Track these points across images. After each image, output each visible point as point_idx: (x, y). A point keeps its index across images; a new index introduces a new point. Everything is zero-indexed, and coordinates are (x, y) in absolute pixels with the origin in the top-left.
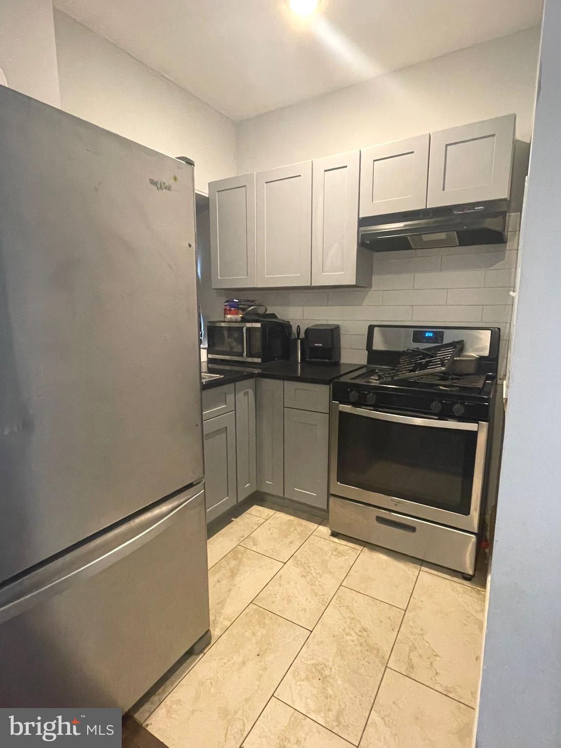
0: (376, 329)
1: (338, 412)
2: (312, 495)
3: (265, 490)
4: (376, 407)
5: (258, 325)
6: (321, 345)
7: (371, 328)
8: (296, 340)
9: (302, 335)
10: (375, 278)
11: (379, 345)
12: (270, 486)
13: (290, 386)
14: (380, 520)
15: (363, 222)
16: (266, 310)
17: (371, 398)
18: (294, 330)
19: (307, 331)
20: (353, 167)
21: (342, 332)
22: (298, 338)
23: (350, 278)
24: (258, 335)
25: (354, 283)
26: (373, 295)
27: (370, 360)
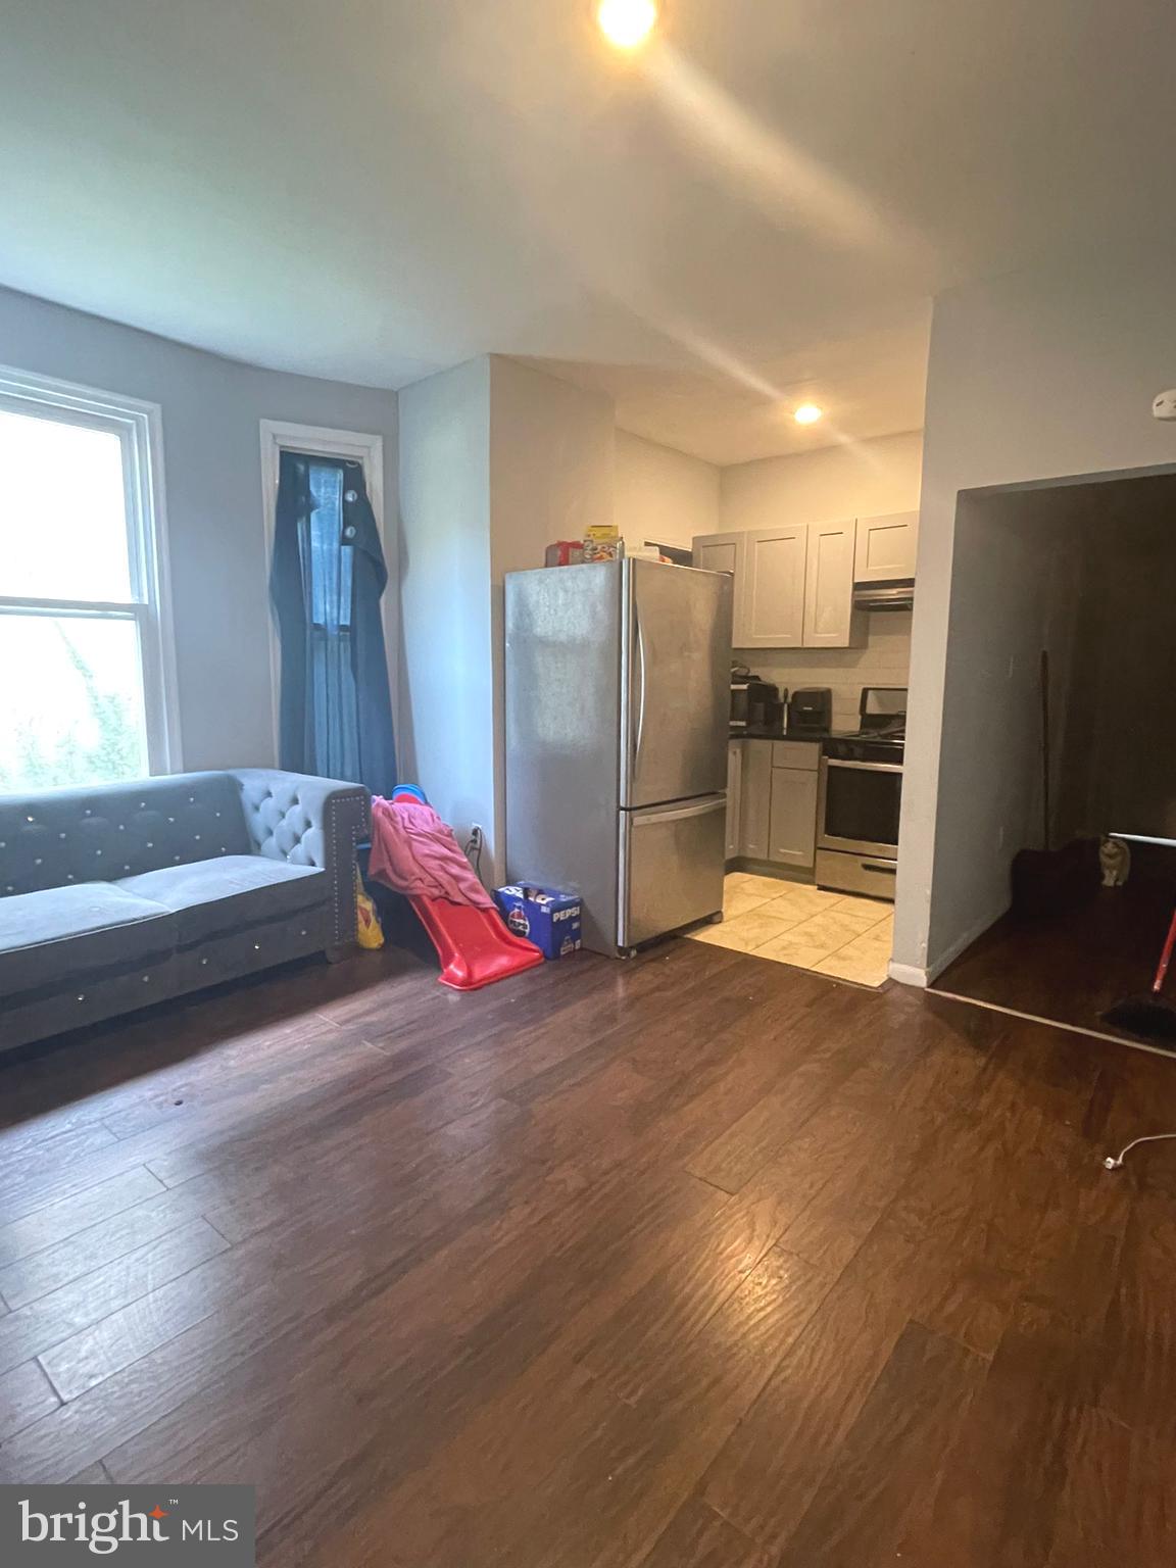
0: (870, 693)
1: (826, 769)
2: (800, 856)
3: (750, 855)
4: (864, 760)
5: (745, 687)
6: (810, 709)
7: (865, 691)
8: (782, 705)
9: (790, 700)
10: (871, 639)
11: (873, 708)
12: (753, 850)
13: (779, 744)
14: (867, 867)
15: (858, 586)
16: (749, 671)
17: (858, 751)
18: (781, 694)
19: (796, 694)
20: (849, 533)
21: (834, 694)
22: (785, 701)
23: (844, 641)
24: (743, 699)
25: (847, 645)
26: (868, 657)
27: (863, 725)
